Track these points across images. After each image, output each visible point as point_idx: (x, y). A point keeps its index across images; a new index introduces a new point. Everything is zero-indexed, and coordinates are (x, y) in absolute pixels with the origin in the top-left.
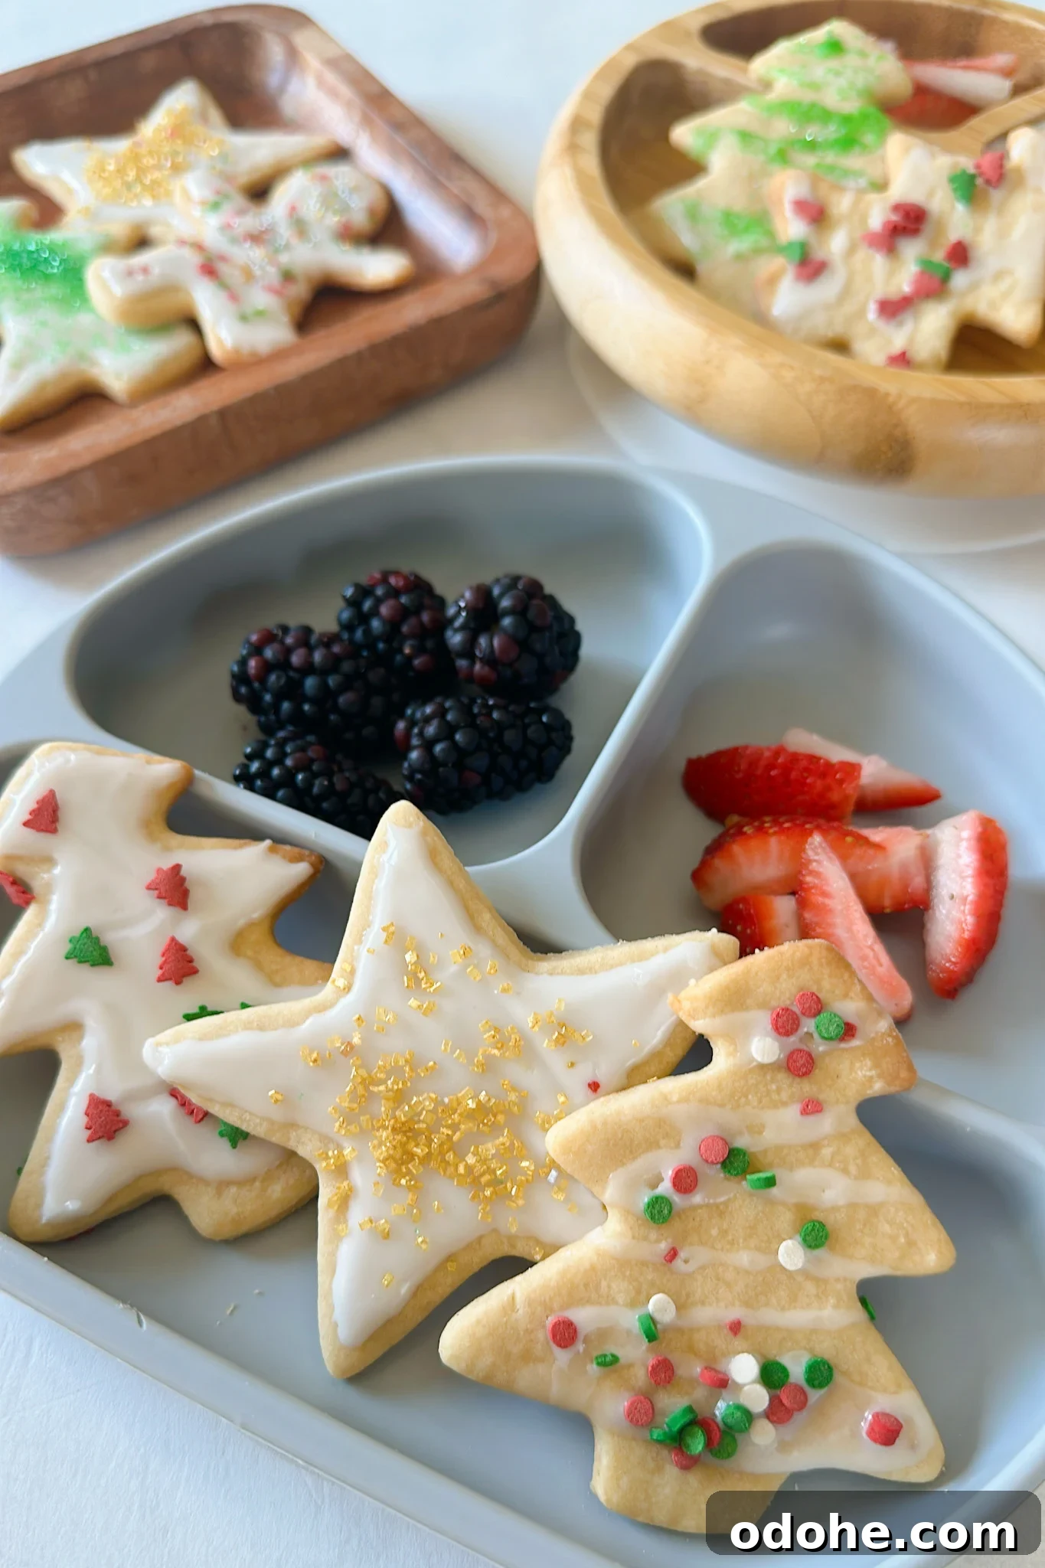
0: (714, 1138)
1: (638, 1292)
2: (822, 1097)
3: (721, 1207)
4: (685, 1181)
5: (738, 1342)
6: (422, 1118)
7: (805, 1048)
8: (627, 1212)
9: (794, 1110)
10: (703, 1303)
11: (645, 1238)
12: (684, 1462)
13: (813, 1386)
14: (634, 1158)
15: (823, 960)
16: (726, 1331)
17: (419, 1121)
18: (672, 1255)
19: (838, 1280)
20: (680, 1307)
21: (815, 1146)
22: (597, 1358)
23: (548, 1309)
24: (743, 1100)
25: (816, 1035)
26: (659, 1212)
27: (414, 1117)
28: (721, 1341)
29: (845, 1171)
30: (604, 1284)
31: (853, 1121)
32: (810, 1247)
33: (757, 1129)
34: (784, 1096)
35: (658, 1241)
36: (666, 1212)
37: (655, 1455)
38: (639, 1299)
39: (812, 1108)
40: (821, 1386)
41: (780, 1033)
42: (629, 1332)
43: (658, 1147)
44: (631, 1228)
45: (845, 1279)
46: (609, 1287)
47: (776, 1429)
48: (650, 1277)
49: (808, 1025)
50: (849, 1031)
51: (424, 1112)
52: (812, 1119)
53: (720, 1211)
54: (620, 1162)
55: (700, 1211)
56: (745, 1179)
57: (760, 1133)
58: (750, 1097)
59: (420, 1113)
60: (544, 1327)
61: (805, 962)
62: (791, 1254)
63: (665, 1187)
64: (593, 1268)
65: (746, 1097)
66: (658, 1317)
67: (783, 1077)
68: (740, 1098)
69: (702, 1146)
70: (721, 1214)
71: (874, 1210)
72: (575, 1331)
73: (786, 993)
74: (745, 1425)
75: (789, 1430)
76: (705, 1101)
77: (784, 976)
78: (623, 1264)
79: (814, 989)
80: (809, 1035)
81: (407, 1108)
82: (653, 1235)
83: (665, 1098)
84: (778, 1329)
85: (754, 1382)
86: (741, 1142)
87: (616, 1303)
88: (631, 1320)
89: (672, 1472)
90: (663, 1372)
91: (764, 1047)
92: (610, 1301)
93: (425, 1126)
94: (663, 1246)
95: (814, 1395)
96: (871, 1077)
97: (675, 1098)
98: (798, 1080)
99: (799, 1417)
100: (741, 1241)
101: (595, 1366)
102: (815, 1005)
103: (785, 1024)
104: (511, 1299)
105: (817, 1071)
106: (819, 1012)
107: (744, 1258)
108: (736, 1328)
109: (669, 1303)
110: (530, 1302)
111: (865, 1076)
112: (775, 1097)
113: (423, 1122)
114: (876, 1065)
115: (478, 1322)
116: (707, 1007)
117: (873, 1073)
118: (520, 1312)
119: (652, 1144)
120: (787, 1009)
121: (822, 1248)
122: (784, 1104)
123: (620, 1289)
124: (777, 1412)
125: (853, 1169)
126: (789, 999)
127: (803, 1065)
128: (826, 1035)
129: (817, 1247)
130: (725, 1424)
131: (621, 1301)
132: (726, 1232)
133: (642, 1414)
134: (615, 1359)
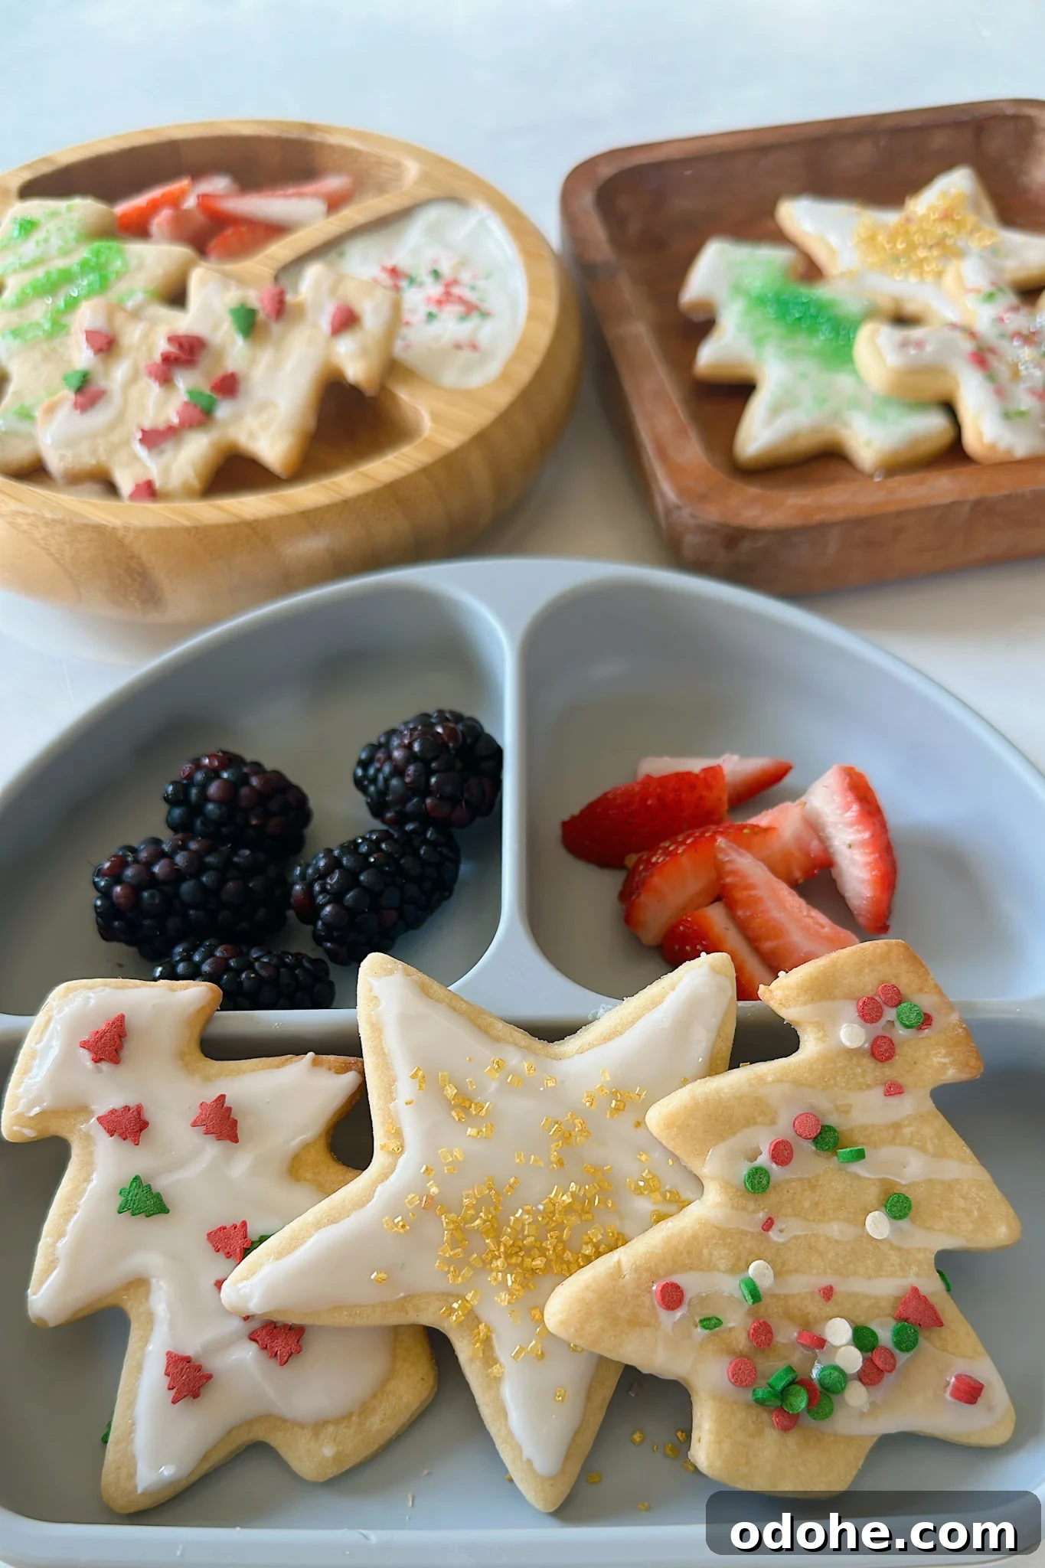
0: (807, 1115)
1: (739, 1259)
2: (901, 1081)
3: (813, 1181)
4: (782, 1153)
5: (829, 1308)
6: (526, 1232)
7: (887, 1035)
8: (726, 1185)
9: (879, 1091)
10: (796, 1271)
11: (744, 1209)
12: (785, 1423)
13: (901, 1350)
14: (734, 1134)
15: (901, 957)
16: (818, 1298)
17: (525, 1237)
18: (769, 1224)
19: (919, 1250)
20: (777, 1274)
21: (896, 1126)
22: (701, 1321)
23: (654, 1276)
24: (832, 1082)
25: (897, 1024)
26: (758, 1182)
27: (519, 1234)
28: (814, 1307)
29: (922, 1149)
30: (705, 1251)
31: (929, 1105)
32: (895, 1218)
33: (845, 1110)
34: (869, 1080)
35: (754, 1212)
36: (764, 1182)
37: (755, 1418)
38: (739, 1267)
39: (894, 1089)
40: (908, 1350)
41: (866, 1021)
42: (730, 1298)
43: (755, 1123)
44: (731, 1199)
45: (925, 1250)
46: (711, 1254)
47: (868, 1392)
48: (748, 1245)
49: (890, 1014)
50: (926, 1020)
51: (527, 1227)
52: (893, 1100)
53: (812, 1185)
54: (722, 1138)
55: (793, 1184)
56: (836, 1154)
57: (847, 1112)
58: (838, 1079)
59: (523, 1229)
60: (650, 1292)
61: (885, 957)
62: (877, 1224)
63: (764, 1160)
64: (695, 1237)
65: (835, 1078)
66: (758, 1282)
67: (868, 1063)
68: (829, 1080)
69: (796, 1123)
70: (813, 1188)
71: (950, 1186)
72: (682, 1293)
73: (869, 984)
74: (841, 1385)
75: (880, 1392)
76: (797, 1083)
77: (867, 970)
78: (722, 1234)
79: (893, 982)
80: (891, 1023)
81: (509, 1230)
82: (751, 1206)
83: (761, 1079)
84: (866, 1297)
85: (848, 1344)
86: (832, 1120)
87: (718, 1270)
88: (730, 1285)
89: (772, 1435)
90: (762, 1334)
91: (851, 1034)
92: (711, 1267)
93: (533, 1238)
94: (761, 1216)
95: (902, 1358)
96: (945, 1064)
97: (770, 1079)
98: (880, 1065)
99: (889, 1379)
100: (831, 1212)
101: (699, 1330)
102: (896, 998)
103: (869, 1012)
104: (617, 1265)
105: (897, 1057)
106: (900, 1003)
107: (835, 1229)
108: (828, 1293)
109: (767, 1268)
110: (637, 1269)
111: (939, 1063)
112: (861, 1080)
113: (528, 1236)
114: (949, 1054)
115: (587, 1287)
116: (798, 996)
117: (946, 1060)
118: (627, 1277)
119: (750, 1122)
120: (872, 999)
121: (905, 1219)
122: (869, 1087)
123: (722, 1257)
124: (871, 1375)
125: (930, 1147)
126: (872, 990)
127: (886, 1051)
128: (907, 1023)
129: (900, 1218)
130: (822, 1386)
131: (723, 1265)
132: (817, 1204)
133: (743, 1374)
134: (719, 1322)
